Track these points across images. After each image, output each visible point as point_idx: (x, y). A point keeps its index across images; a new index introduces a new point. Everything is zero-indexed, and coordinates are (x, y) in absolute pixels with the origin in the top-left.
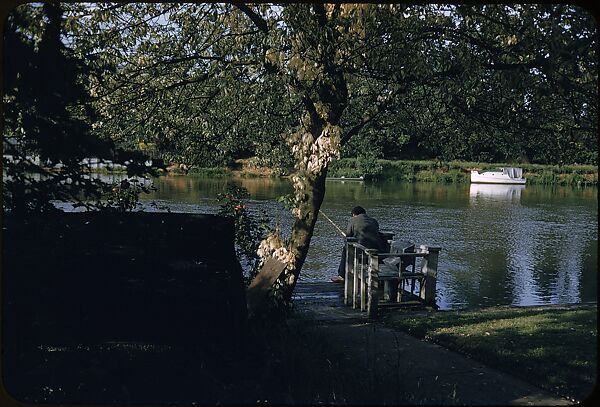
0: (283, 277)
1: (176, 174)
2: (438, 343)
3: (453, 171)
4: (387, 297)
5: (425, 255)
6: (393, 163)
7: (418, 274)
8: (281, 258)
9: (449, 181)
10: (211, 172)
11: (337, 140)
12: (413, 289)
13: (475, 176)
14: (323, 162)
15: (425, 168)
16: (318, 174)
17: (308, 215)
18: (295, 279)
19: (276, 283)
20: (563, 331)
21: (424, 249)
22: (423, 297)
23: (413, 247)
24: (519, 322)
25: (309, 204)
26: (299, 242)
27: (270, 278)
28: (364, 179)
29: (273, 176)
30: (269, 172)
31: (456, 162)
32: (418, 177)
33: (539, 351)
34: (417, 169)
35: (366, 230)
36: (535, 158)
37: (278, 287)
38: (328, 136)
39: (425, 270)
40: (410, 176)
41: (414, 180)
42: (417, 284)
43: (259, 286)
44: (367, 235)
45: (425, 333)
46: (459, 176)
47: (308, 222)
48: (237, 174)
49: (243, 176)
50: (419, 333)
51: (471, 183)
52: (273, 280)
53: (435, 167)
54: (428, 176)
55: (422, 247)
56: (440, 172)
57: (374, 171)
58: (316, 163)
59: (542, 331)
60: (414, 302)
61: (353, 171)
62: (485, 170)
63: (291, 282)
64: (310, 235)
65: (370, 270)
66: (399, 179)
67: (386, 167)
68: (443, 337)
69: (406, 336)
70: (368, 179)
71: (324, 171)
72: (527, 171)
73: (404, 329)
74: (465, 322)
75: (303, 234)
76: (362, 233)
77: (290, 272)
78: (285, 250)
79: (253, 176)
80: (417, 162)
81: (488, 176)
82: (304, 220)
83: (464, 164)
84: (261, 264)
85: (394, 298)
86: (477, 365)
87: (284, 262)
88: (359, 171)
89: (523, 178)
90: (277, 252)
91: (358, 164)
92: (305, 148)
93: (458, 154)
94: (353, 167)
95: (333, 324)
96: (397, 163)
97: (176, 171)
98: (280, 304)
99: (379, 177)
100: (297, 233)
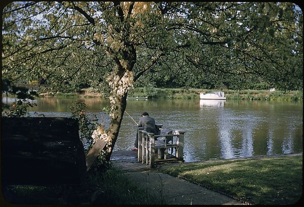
0: (105, 148)
1: (50, 97)
2: (184, 179)
3: (191, 94)
4: (160, 157)
5: (178, 136)
6: (162, 90)
7: (175, 145)
8: (104, 139)
9: (190, 98)
10: (68, 95)
11: (132, 79)
12: (172, 152)
13: (202, 96)
14: (125, 90)
15: (178, 92)
16: (122, 96)
17: (118, 117)
18: (112, 150)
19: (102, 152)
20: (244, 171)
21: (177, 132)
22: (177, 156)
23: (172, 132)
24: (223, 167)
26: (114, 130)
27: (99, 149)
28: (148, 98)
29: (101, 97)
30: (99, 95)
31: (191, 89)
32: (175, 96)
33: (232, 181)
34: (174, 92)
35: (148, 123)
36: (230, 87)
37: (103, 154)
38: (127, 77)
39: (178, 143)
40: (171, 96)
41: (173, 98)
42: (174, 150)
43: (93, 154)
44: (149, 126)
45: (178, 174)
46: (194, 96)
47: (118, 120)
48: (82, 96)
49: (85, 97)
50: (175, 175)
51: (200, 99)
52: (100, 150)
53: (183, 91)
54: (180, 96)
56: (185, 94)
57: (152, 94)
59: (233, 171)
60: (173, 159)
61: (142, 94)
62: (207, 92)
63: (110, 151)
64: (119, 127)
65: (150, 143)
66: (165, 98)
67: (159, 92)
68: (186, 176)
69: (169, 176)
70: (150, 98)
71: (126, 94)
72: (227, 93)
73: (168, 173)
74: (197, 168)
75: (116, 126)
76: (146, 125)
77: (109, 146)
78: (106, 135)
79: (91, 97)
80: (174, 89)
81: (208, 96)
82: (116, 119)
83: (197, 90)
84: (94, 142)
85: (163, 157)
86: (203, 189)
87: (106, 141)
88: (145, 94)
89: (225, 96)
90: (102, 136)
91: (145, 90)
92: (115, 83)
93: (193, 85)
94: (142, 92)
95: (132, 171)
96: (164, 90)
97: (49, 95)
98: (104, 163)
99: (156, 97)
100: (113, 126)
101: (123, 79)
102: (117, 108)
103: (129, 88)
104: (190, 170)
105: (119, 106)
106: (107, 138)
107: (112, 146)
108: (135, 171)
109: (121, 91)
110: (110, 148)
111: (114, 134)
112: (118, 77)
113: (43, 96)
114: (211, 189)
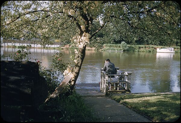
0: (70, 82)
1: (66, 49)
2: (124, 104)
3: (151, 49)
4: (115, 88)
5: (127, 75)
7: (125, 82)
9: (150, 52)
13: (158, 50)
14: (84, 45)
15: (142, 48)
16: (82, 49)
17: (79, 62)
21: (126, 73)
22: (126, 89)
23: (123, 73)
25: (79, 59)
26: (76, 70)
27: (65, 83)
29: (95, 50)
31: (151, 46)
34: (140, 48)
36: (178, 45)
37: (68, 85)
38: (85, 36)
39: (127, 80)
40: (137, 50)
41: (139, 51)
43: (62, 85)
45: (120, 101)
47: (79, 65)
50: (118, 101)
51: (157, 52)
52: (67, 83)
53: (146, 47)
54: (143, 50)
55: (126, 72)
56: (147, 49)
57: (126, 49)
58: (81, 45)
60: (123, 90)
61: (120, 48)
62: (162, 48)
64: (80, 67)
65: (106, 80)
66: (134, 51)
67: (130, 47)
69: (115, 102)
70: (124, 51)
71: (85, 48)
72: (175, 49)
73: (115, 99)
75: (77, 68)
76: (108, 68)
77: (73, 80)
78: (71, 73)
79: (89, 50)
80: (140, 46)
81: (162, 50)
83: (155, 46)
84: (64, 78)
85: (116, 89)
86: (134, 112)
87: (71, 77)
88: (121, 48)
89: (174, 51)
90: (69, 74)
91: (121, 46)
92: (78, 40)
93: (153, 43)
94: (119, 47)
95: (93, 97)
96: (133, 46)
97: (66, 48)
98: (69, 91)
99: (128, 50)
100: (75, 68)
101: (82, 38)
102: (79, 56)
103: (86, 44)
104: (129, 98)
105: (80, 56)
106: (71, 76)
107: (75, 81)
108: (95, 97)
109: (81, 46)
110: (73, 82)
111: (76, 73)
112: (80, 37)
113: (63, 49)
114: (139, 113)
